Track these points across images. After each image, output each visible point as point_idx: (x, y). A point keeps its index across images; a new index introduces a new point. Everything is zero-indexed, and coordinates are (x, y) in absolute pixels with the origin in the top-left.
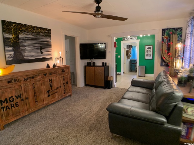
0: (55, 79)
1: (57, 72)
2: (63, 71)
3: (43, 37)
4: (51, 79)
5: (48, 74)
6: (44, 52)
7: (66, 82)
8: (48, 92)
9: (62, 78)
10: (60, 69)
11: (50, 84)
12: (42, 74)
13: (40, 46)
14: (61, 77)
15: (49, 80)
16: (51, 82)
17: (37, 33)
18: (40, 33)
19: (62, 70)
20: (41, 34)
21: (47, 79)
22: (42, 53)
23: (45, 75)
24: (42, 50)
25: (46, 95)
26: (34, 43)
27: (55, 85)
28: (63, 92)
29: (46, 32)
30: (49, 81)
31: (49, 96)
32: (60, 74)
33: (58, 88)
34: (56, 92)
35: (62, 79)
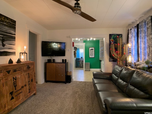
0: (19, 76)
1: (22, 68)
2: (29, 68)
3: (6, 28)
4: (15, 77)
5: (12, 71)
6: (6, 45)
7: (31, 79)
8: (11, 93)
9: (27, 75)
10: (25, 65)
11: (14, 84)
12: (5, 71)
13: (3, 37)
14: (26, 75)
15: (14, 78)
16: (15, 81)
18: (3, 21)
19: (27, 67)
20: (5, 24)
21: (10, 78)
22: (4, 45)
23: (9, 72)
24: (4, 42)
25: (9, 98)
27: (20, 84)
28: (28, 91)
29: (11, 23)
30: (12, 79)
31: (12, 98)
32: (25, 71)
33: (22, 87)
34: (20, 93)
35: (27, 76)
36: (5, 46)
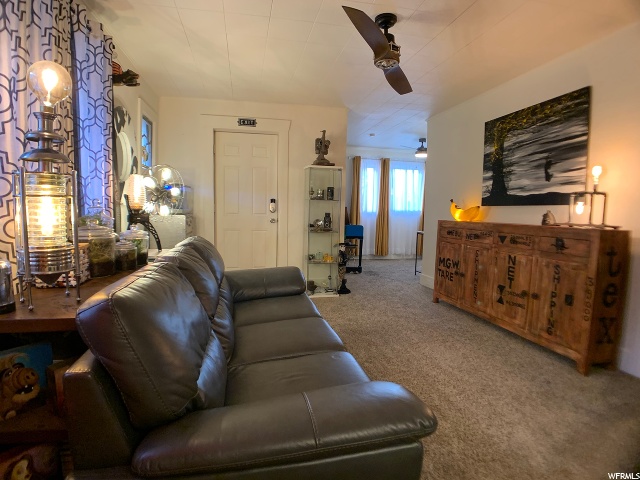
0: (523, 260)
1: (537, 240)
2: (560, 245)
3: (557, 128)
4: (513, 256)
5: (508, 239)
6: (556, 174)
7: (565, 292)
8: (501, 288)
9: (552, 269)
10: (549, 234)
11: (509, 271)
12: (497, 235)
13: (546, 158)
14: (547, 266)
15: (510, 257)
16: (511, 265)
17: (541, 120)
18: (548, 117)
19: (553, 241)
20: (553, 119)
21: (504, 253)
22: (548, 177)
23: (503, 239)
24: (549, 168)
26: (531, 152)
27: (522, 282)
30: (507, 258)
31: (500, 301)
32: (545, 253)
33: (524, 294)
34: (520, 306)
35: (548, 273)
36: (553, 180)
